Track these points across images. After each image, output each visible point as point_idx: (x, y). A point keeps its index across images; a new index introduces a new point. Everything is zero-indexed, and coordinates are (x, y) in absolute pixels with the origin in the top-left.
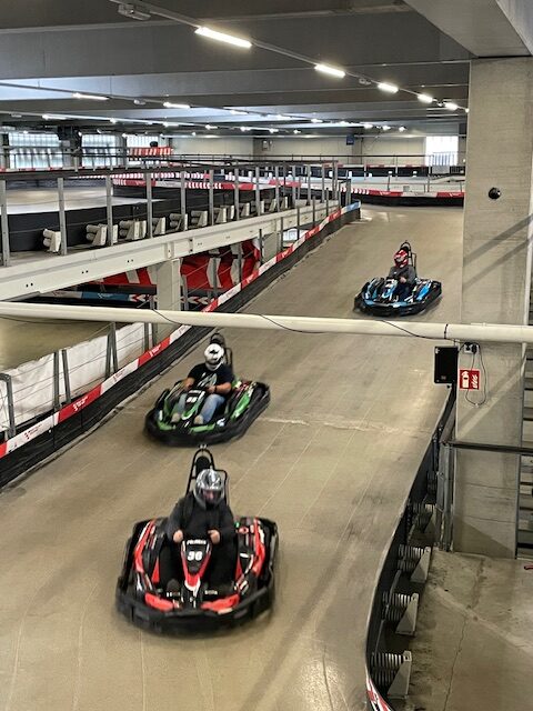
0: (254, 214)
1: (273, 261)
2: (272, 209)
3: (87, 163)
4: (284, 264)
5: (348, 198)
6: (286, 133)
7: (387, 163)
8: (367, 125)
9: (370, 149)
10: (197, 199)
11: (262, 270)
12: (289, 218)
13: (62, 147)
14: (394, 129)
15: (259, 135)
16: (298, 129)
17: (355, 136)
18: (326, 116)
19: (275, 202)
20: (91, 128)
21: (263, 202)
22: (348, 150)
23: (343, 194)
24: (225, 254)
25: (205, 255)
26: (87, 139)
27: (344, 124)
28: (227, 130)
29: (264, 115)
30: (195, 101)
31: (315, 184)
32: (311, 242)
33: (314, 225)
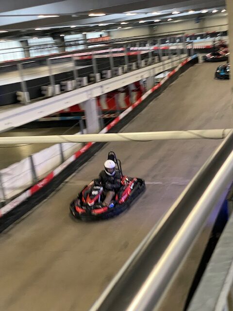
1: (149, 92)
3: (68, 50)
4: (156, 93)
5: (192, 52)
6: (164, 21)
7: (217, 30)
8: (204, 11)
9: (208, 23)
11: (144, 97)
14: (219, 12)
15: (150, 24)
16: (172, 18)
17: (199, 18)
18: (182, 9)
19: (150, 59)
21: (143, 61)
22: (197, 25)
23: (189, 50)
24: (126, 89)
25: (116, 92)
27: (191, 12)
28: (134, 23)
32: (172, 79)
33: (172, 69)
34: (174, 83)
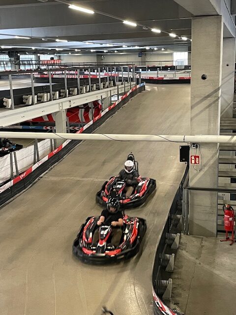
0: (98, 89)
1: (107, 110)
2: (106, 86)
3: (22, 68)
4: (112, 111)
5: (140, 81)
6: (111, 52)
7: (157, 65)
8: (147, 48)
9: (149, 59)
10: (72, 83)
11: (103, 114)
12: (114, 90)
13: (10, 61)
14: (159, 49)
15: (99, 53)
16: (117, 50)
17: (142, 53)
18: (129, 44)
19: (107, 83)
20: (24, 52)
21: (102, 83)
22: (139, 59)
23: (138, 79)
24: (86, 107)
25: (77, 108)
26: (22, 57)
27: (137, 48)
28: (85, 51)
29: (102, 44)
30: (70, 39)
31: (125, 75)
32: (124, 101)
33: (125, 93)
34: (126, 105)
